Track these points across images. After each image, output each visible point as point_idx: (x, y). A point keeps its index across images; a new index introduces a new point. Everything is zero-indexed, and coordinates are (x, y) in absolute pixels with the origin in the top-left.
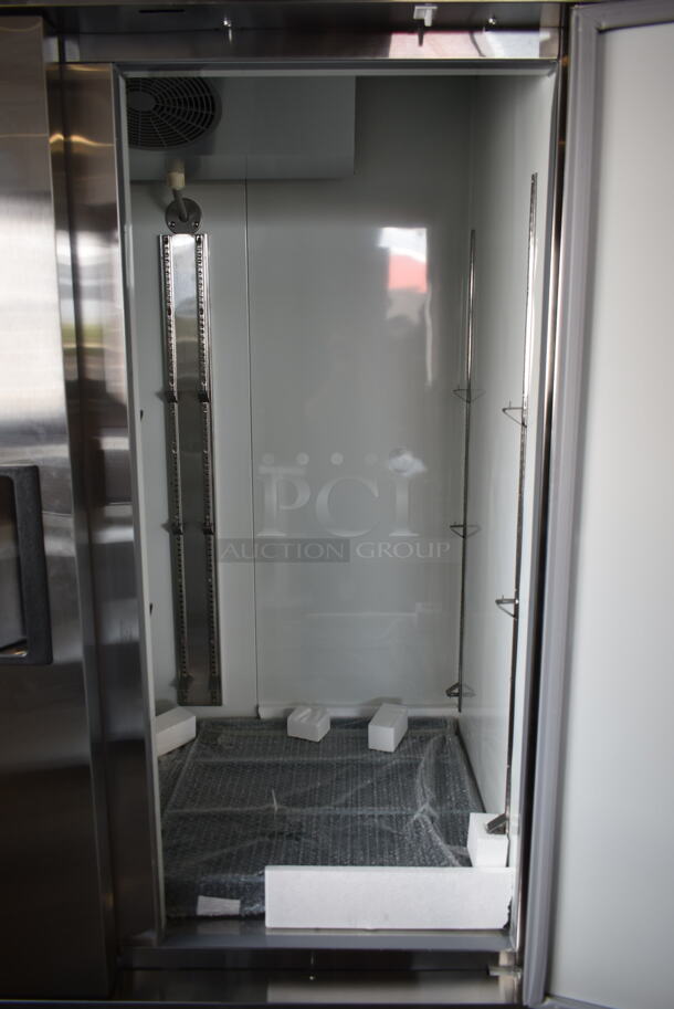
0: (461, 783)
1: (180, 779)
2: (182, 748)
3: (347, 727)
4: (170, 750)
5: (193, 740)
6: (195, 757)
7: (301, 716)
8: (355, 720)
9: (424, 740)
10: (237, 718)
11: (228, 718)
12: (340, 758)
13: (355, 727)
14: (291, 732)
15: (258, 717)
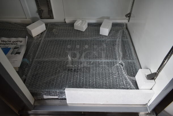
0: (130, 49)
1: (40, 47)
2: (42, 33)
3: (93, 26)
4: (38, 34)
5: (45, 31)
6: (45, 37)
7: (78, 23)
8: (95, 23)
9: (117, 31)
10: (59, 23)
11: (56, 23)
12: (91, 38)
13: (95, 26)
14: (75, 28)
15: (65, 22)
